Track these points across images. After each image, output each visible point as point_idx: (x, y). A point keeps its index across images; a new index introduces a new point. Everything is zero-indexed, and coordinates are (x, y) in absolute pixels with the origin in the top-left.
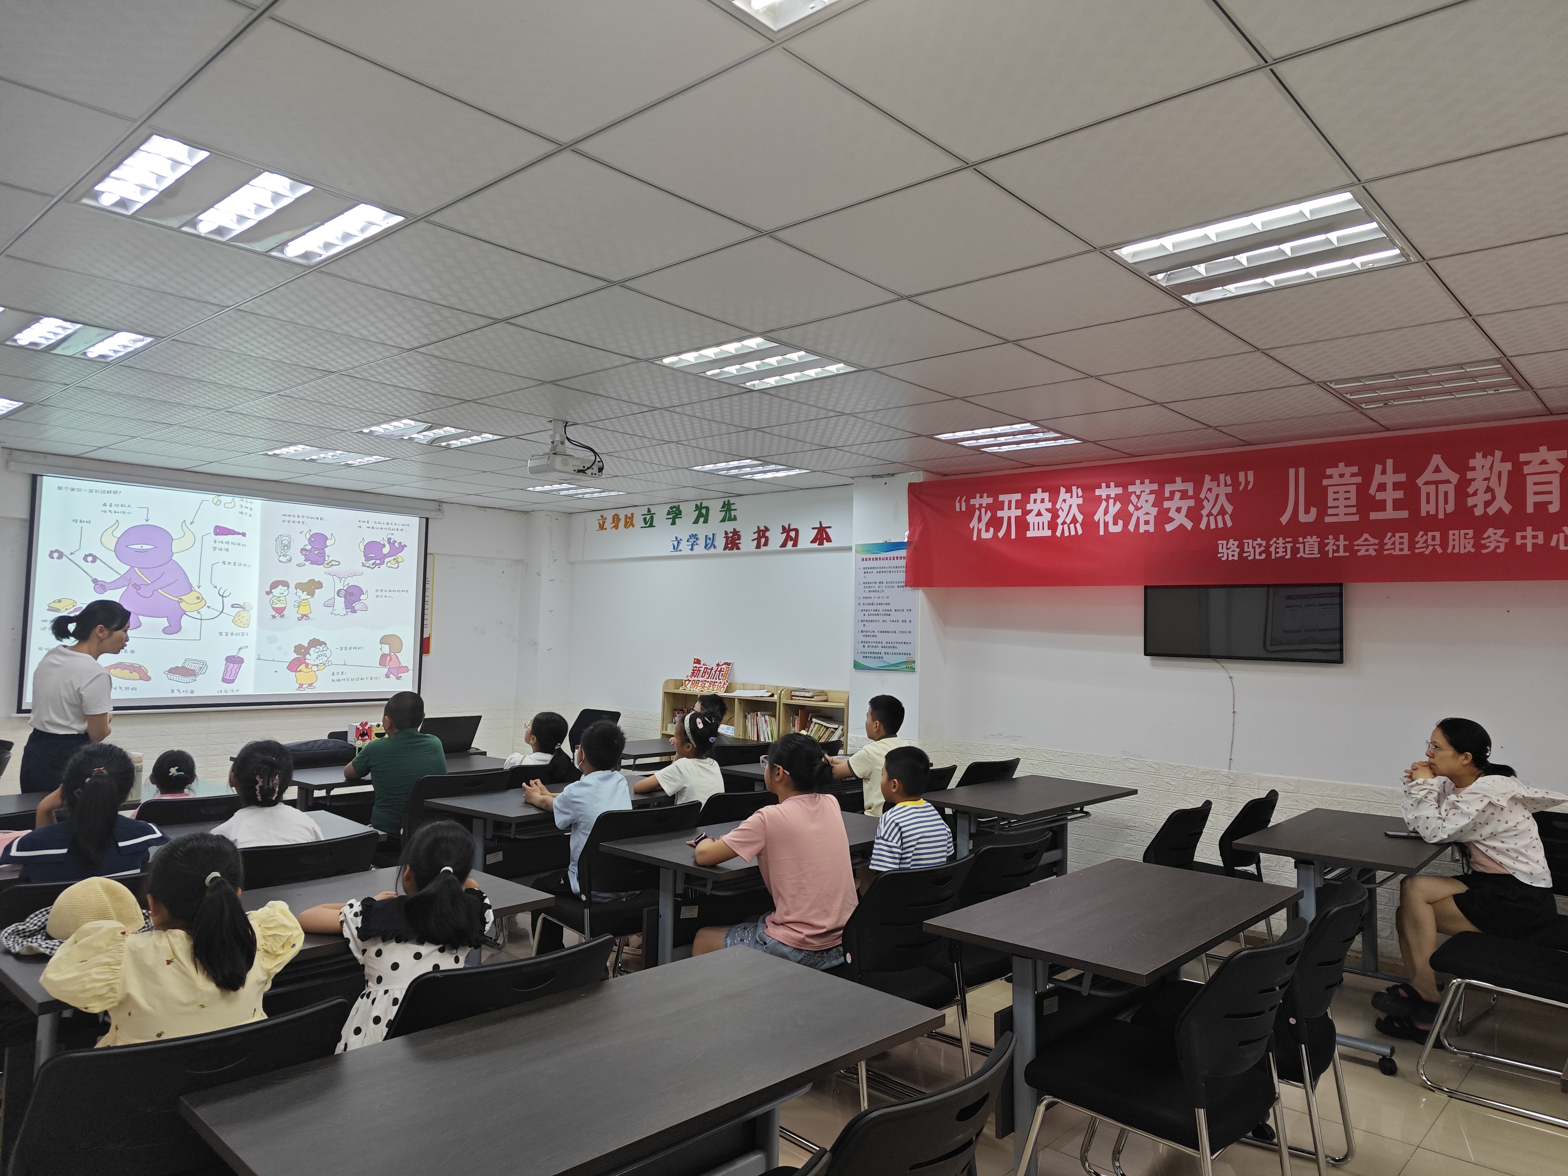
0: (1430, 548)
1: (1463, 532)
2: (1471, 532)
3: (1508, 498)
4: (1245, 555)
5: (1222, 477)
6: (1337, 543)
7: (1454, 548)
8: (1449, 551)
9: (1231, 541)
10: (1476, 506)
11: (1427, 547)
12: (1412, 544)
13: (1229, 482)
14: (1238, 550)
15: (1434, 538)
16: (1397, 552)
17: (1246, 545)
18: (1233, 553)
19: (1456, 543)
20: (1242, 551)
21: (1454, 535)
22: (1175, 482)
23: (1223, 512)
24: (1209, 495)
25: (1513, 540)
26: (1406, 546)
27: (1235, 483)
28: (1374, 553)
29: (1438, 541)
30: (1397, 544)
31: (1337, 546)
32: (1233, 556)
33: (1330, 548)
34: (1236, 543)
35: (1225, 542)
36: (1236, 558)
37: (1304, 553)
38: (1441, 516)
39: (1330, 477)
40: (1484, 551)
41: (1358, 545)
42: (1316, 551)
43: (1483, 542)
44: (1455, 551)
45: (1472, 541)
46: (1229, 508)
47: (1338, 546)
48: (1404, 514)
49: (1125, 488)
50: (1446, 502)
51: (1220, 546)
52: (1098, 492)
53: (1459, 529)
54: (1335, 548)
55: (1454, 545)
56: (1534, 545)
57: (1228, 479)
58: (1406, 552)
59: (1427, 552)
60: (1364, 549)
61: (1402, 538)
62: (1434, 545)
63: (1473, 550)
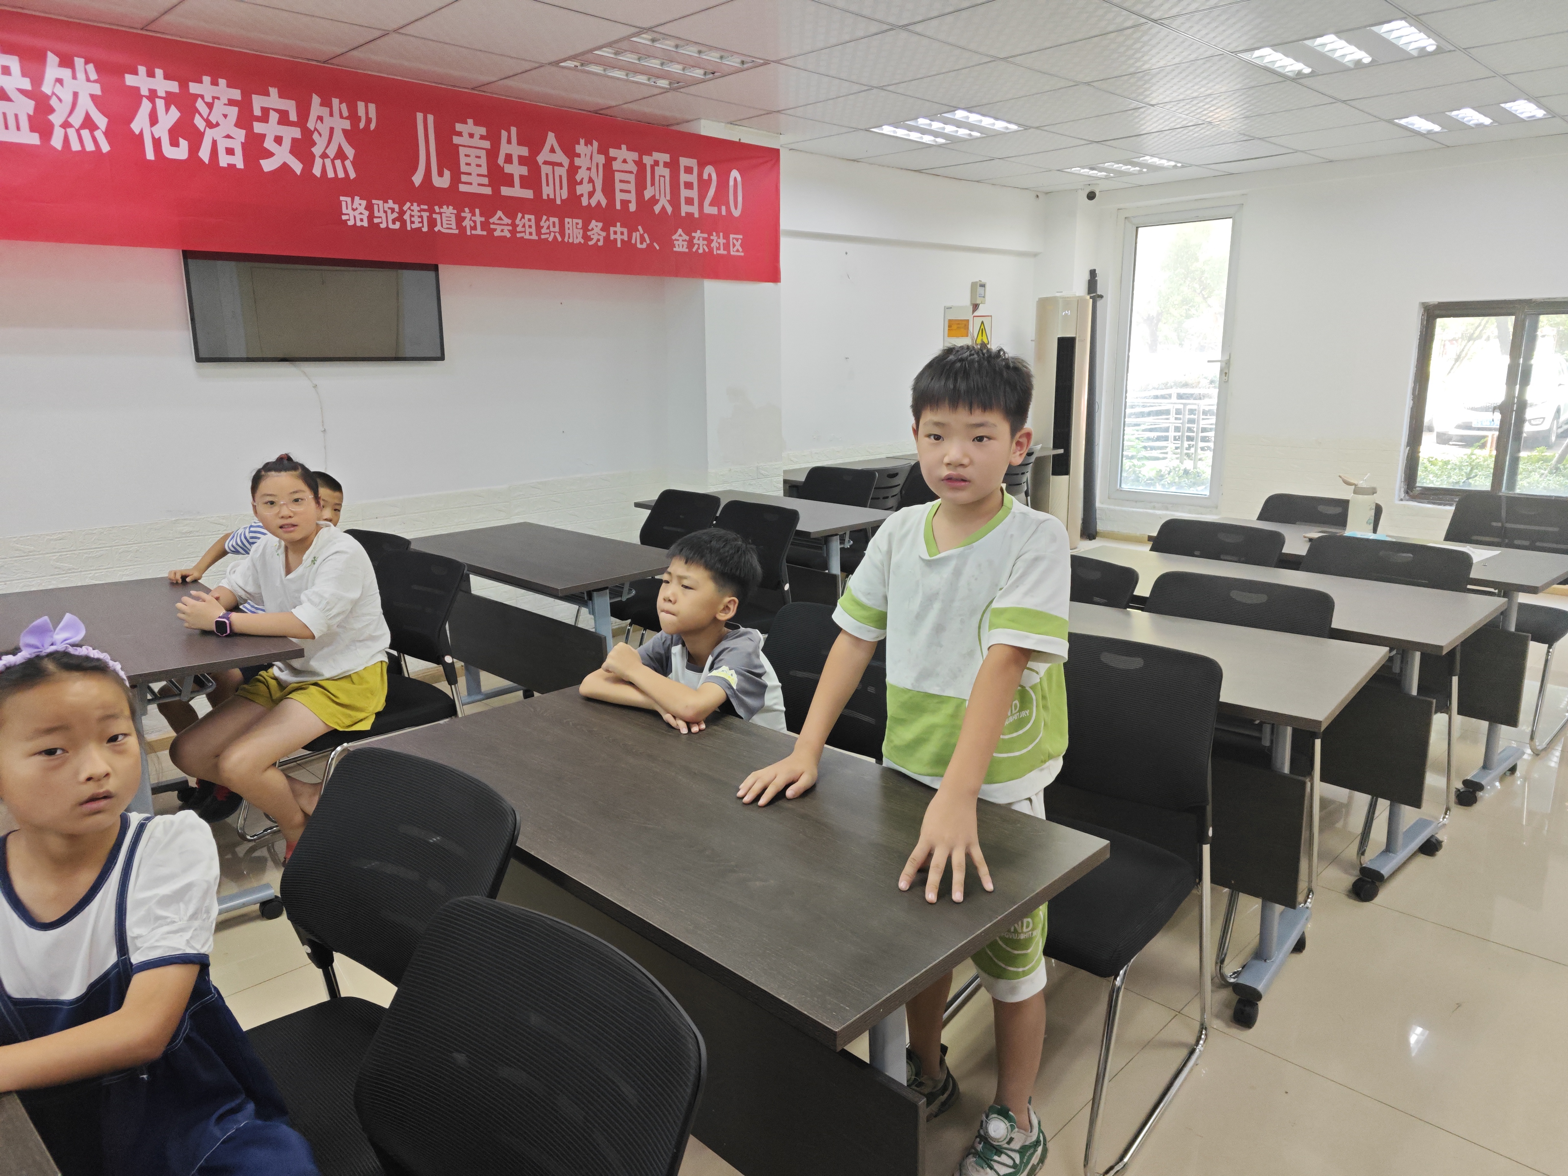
0: (552, 234)
1: (575, 221)
2: (580, 221)
3: (604, 191)
4: (376, 221)
5: (335, 102)
6: (473, 218)
7: (569, 238)
8: (566, 240)
9: (357, 198)
10: (582, 195)
11: (549, 233)
12: (539, 228)
13: (345, 113)
14: (366, 213)
15: (554, 223)
16: (527, 237)
17: (376, 207)
18: (361, 216)
19: (570, 232)
20: (371, 217)
21: (568, 223)
22: (267, 94)
23: (341, 155)
24: (319, 126)
25: (608, 235)
26: (533, 230)
27: (353, 117)
28: (509, 235)
29: (557, 229)
30: (527, 227)
31: (473, 221)
32: (362, 220)
33: (467, 223)
34: (364, 203)
35: (349, 199)
36: (365, 224)
37: (442, 226)
38: (558, 202)
39: (460, 134)
40: (590, 243)
41: (494, 223)
42: (454, 226)
43: (589, 233)
44: (571, 241)
45: (581, 231)
46: (350, 152)
47: (475, 222)
48: (528, 194)
49: (184, 86)
50: (561, 188)
51: (344, 204)
52: (130, 80)
53: (572, 218)
54: (473, 224)
55: (569, 234)
56: (622, 240)
57: (344, 106)
58: (534, 237)
59: (550, 239)
60: (499, 228)
61: (530, 220)
62: (555, 232)
63: (582, 241)
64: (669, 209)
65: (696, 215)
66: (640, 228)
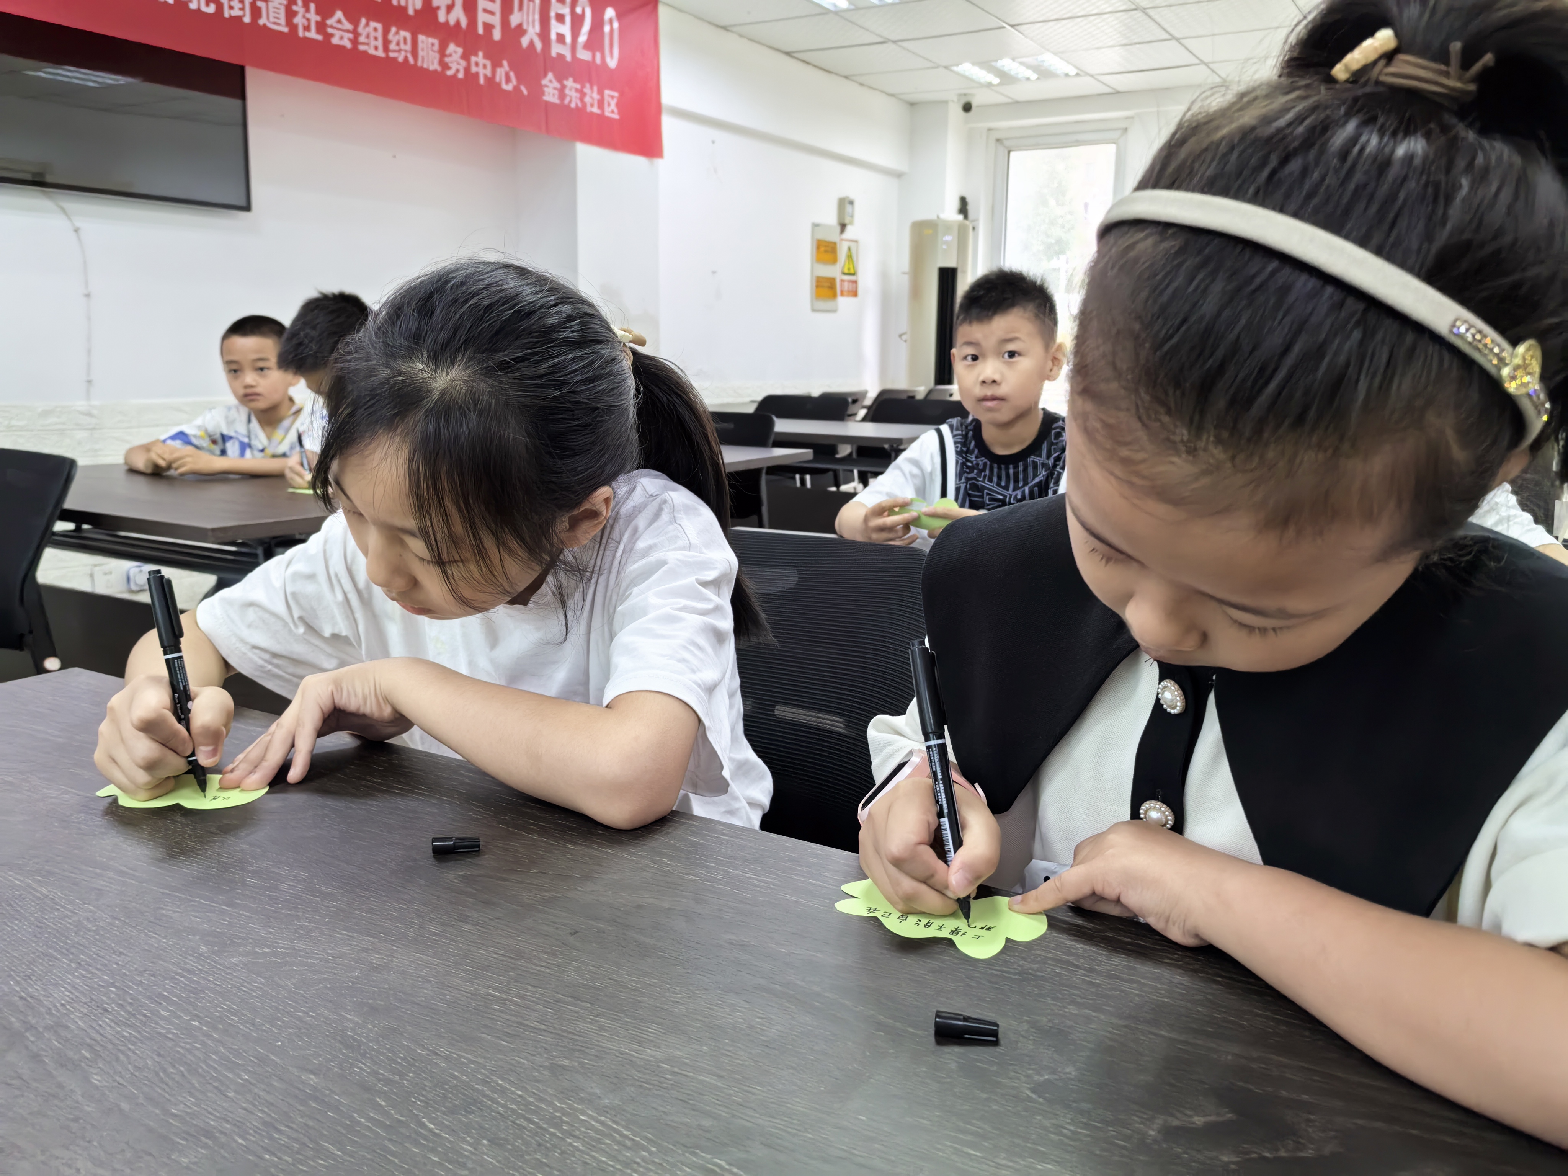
0: (403, 53)
1: (431, 40)
2: (436, 42)
3: (464, 8)
6: (307, 15)
7: (423, 61)
8: (419, 63)
10: (439, 8)
11: (399, 51)
12: (386, 43)
15: (405, 39)
16: (372, 51)
19: (425, 54)
21: (423, 42)
25: (469, 66)
26: (380, 43)
28: (349, 45)
29: (408, 47)
30: (372, 38)
31: (306, 19)
33: (299, 20)
37: (268, 18)
38: (411, 12)
40: (448, 72)
41: (332, 27)
42: (283, 21)
43: (447, 59)
44: (425, 65)
45: (437, 55)
47: (309, 21)
53: (428, 36)
54: (306, 24)
55: (423, 56)
56: (485, 76)
58: (380, 53)
59: (401, 59)
60: (338, 34)
61: (375, 29)
62: (406, 51)
63: (439, 69)
64: (539, 45)
65: (569, 58)
66: (505, 63)
